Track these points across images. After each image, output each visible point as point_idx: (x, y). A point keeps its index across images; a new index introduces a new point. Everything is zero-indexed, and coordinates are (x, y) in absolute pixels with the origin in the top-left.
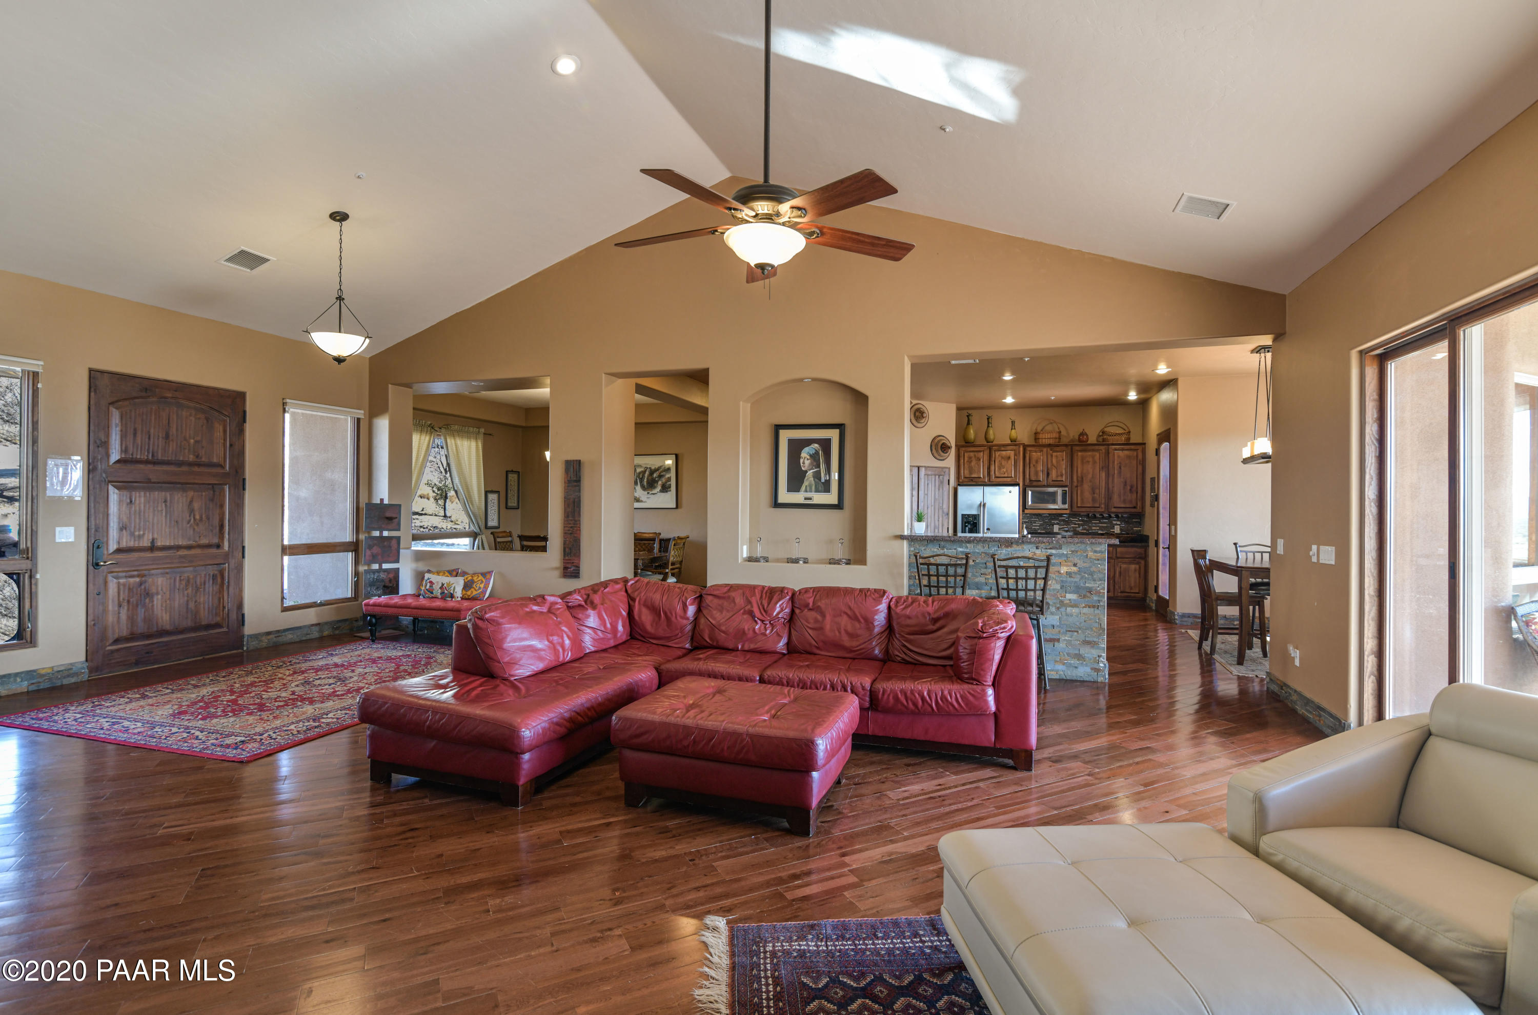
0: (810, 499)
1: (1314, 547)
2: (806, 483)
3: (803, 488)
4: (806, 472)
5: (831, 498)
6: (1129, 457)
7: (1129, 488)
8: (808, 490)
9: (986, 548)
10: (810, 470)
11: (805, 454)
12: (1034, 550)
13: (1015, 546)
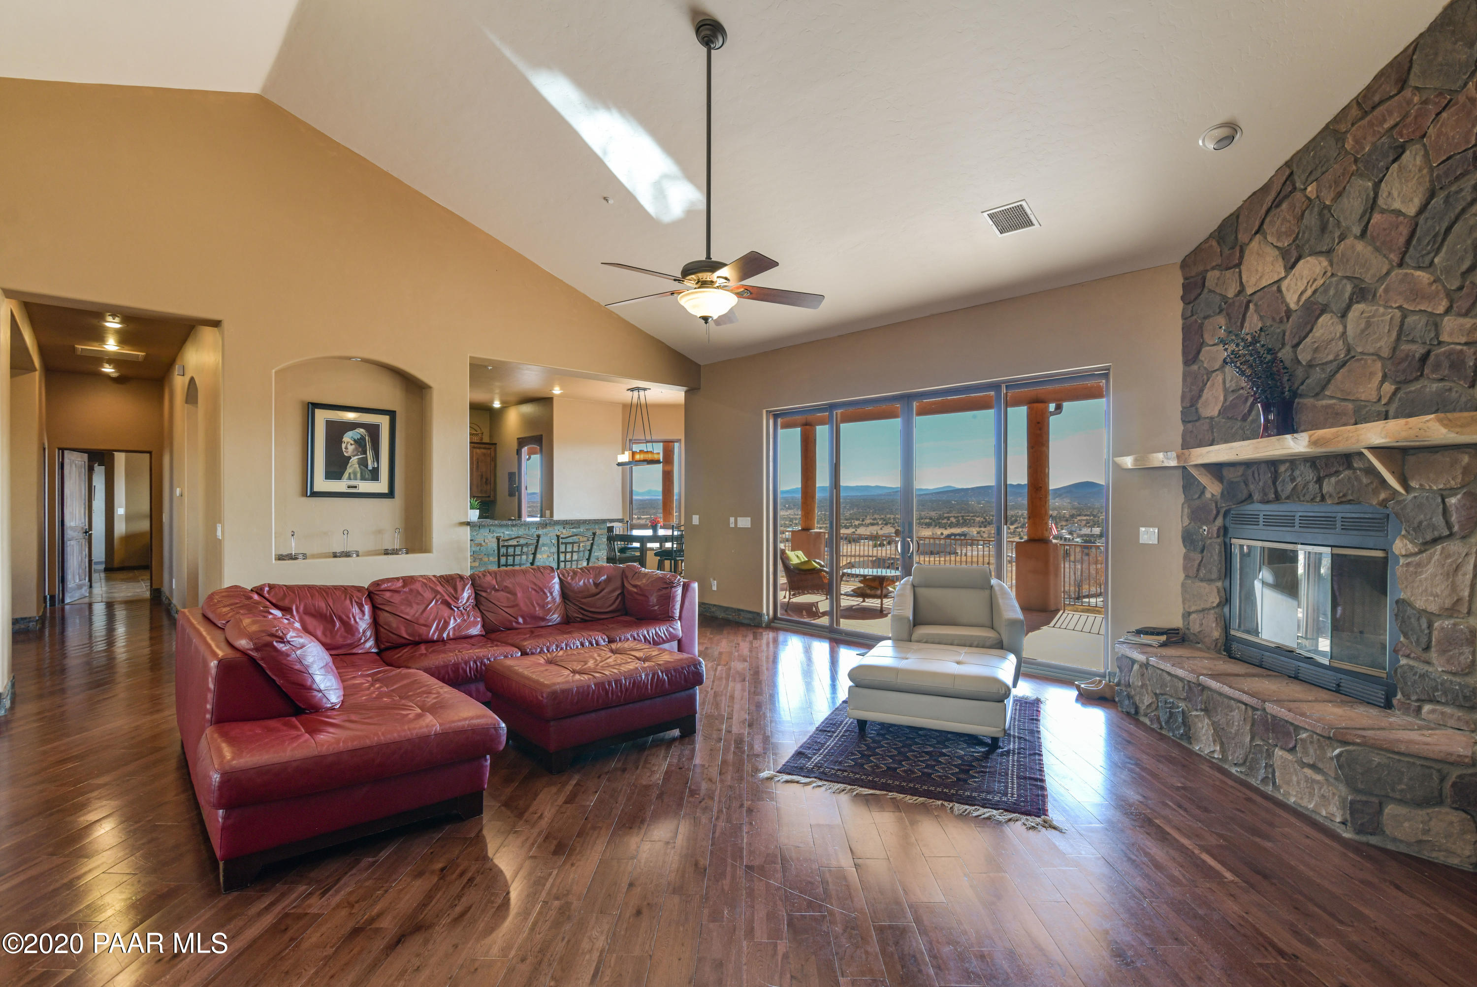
0: (355, 487)
1: (732, 520)
2: (349, 470)
3: (346, 475)
4: (350, 458)
5: (381, 486)
6: (484, 454)
7: (484, 480)
8: (352, 476)
9: (527, 530)
10: (354, 456)
11: (348, 438)
12: (561, 529)
13: (548, 527)
